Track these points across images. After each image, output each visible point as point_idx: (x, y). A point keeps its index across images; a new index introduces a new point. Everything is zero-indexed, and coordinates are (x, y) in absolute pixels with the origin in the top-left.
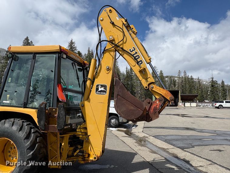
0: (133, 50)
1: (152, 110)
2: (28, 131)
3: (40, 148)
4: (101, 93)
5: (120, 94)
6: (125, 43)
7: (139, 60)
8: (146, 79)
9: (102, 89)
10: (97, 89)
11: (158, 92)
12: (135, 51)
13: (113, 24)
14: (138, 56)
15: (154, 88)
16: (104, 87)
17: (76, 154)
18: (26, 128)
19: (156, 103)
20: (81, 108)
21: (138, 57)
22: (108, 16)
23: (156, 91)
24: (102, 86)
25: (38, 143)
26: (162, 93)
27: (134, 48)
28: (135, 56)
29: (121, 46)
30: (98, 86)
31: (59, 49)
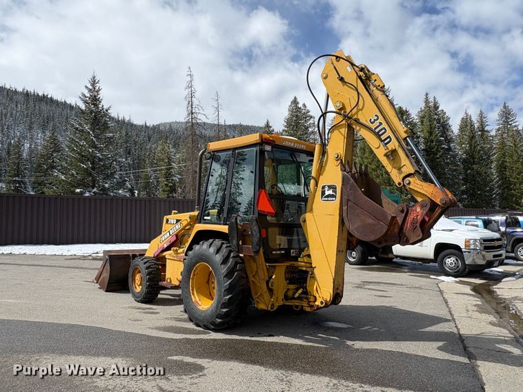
0: (375, 120)
1: (408, 225)
2: (226, 254)
3: (240, 278)
4: (329, 199)
5: (351, 198)
6: (361, 110)
7: (383, 137)
8: (399, 169)
9: (330, 192)
10: (323, 193)
11: (419, 190)
12: (379, 121)
13: (342, 79)
14: (384, 128)
15: (412, 183)
16: (333, 188)
17: (297, 295)
18: (224, 251)
19: (416, 210)
20: (302, 224)
21: (384, 131)
22: (335, 68)
23: (416, 189)
24: (330, 187)
25: (238, 271)
26: (426, 191)
27: (376, 115)
28: (377, 130)
29: (355, 117)
30: (323, 187)
31: (258, 138)
